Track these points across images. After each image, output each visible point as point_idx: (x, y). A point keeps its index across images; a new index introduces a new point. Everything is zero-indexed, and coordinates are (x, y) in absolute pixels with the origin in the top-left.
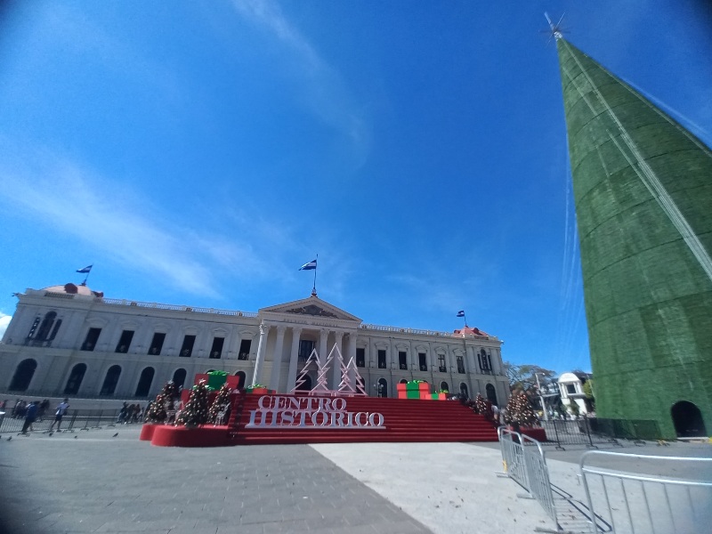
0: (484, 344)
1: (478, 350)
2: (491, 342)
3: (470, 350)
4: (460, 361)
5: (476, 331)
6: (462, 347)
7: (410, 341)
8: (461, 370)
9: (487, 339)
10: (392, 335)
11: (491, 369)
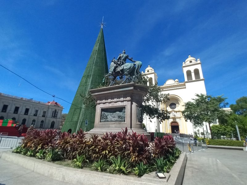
0: (57, 108)
1: (54, 110)
2: (60, 108)
3: (50, 110)
4: (44, 112)
5: (56, 103)
6: (47, 108)
7: (33, 105)
8: (43, 116)
9: (59, 106)
10: (14, 99)
11: (56, 116)
